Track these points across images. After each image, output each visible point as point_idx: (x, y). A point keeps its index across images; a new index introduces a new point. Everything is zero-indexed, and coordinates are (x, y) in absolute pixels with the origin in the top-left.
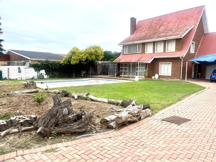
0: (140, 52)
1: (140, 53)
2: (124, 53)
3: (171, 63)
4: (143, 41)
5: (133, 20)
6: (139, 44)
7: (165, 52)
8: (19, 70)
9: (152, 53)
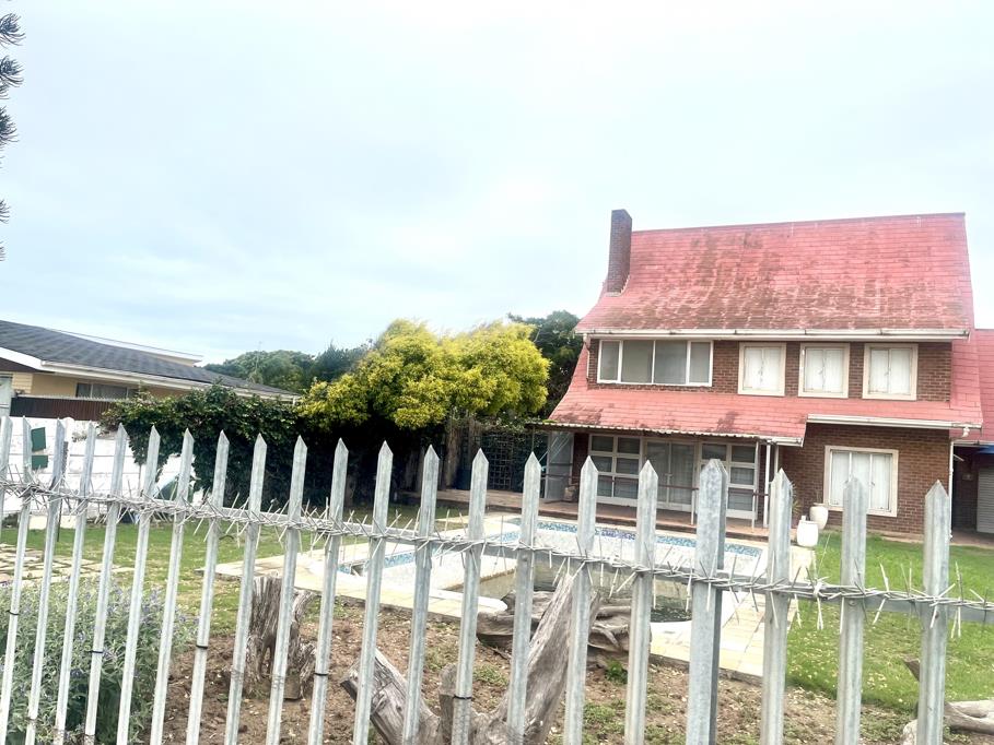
0: (706, 385)
1: (704, 387)
2: (599, 381)
3: (896, 453)
4: (739, 331)
5: (621, 221)
6: (700, 344)
7: (860, 398)
8: (37, 453)
9: (783, 394)
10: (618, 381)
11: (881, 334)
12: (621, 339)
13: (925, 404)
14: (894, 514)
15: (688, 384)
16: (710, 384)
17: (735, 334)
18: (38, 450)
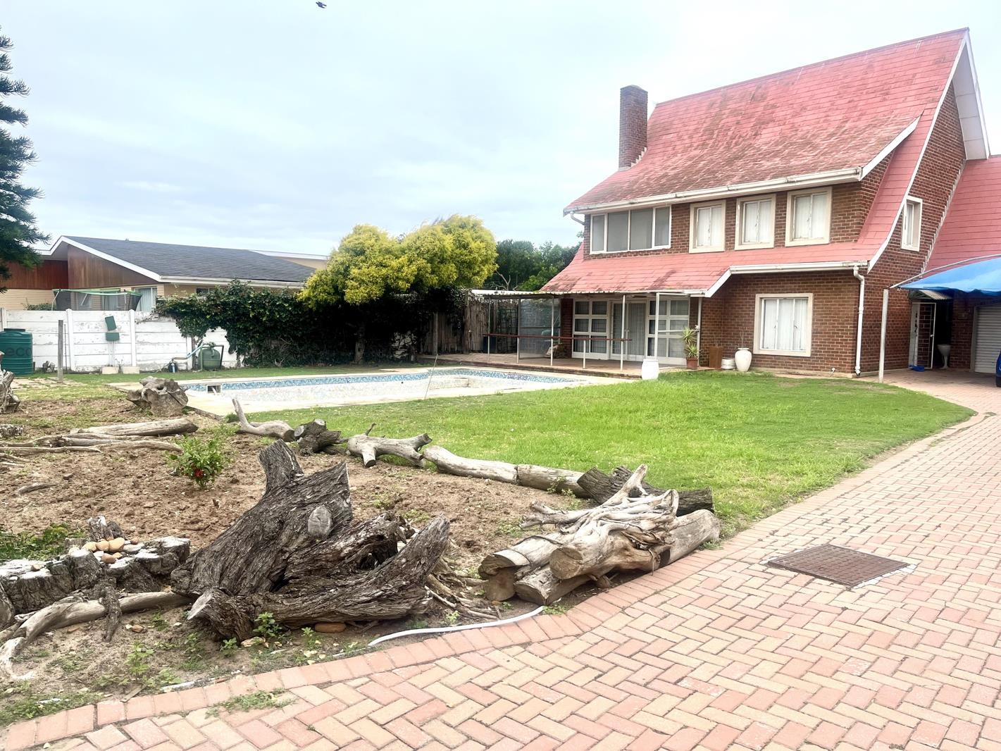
0: (666, 247)
1: (665, 250)
2: (592, 253)
3: (810, 296)
4: (680, 194)
5: (633, 101)
6: (661, 209)
7: (784, 246)
8: (111, 332)
9: (723, 249)
10: (604, 252)
11: (788, 182)
12: (605, 213)
13: (836, 245)
14: (808, 354)
15: (654, 248)
16: (669, 247)
17: (676, 197)
18: (112, 330)
